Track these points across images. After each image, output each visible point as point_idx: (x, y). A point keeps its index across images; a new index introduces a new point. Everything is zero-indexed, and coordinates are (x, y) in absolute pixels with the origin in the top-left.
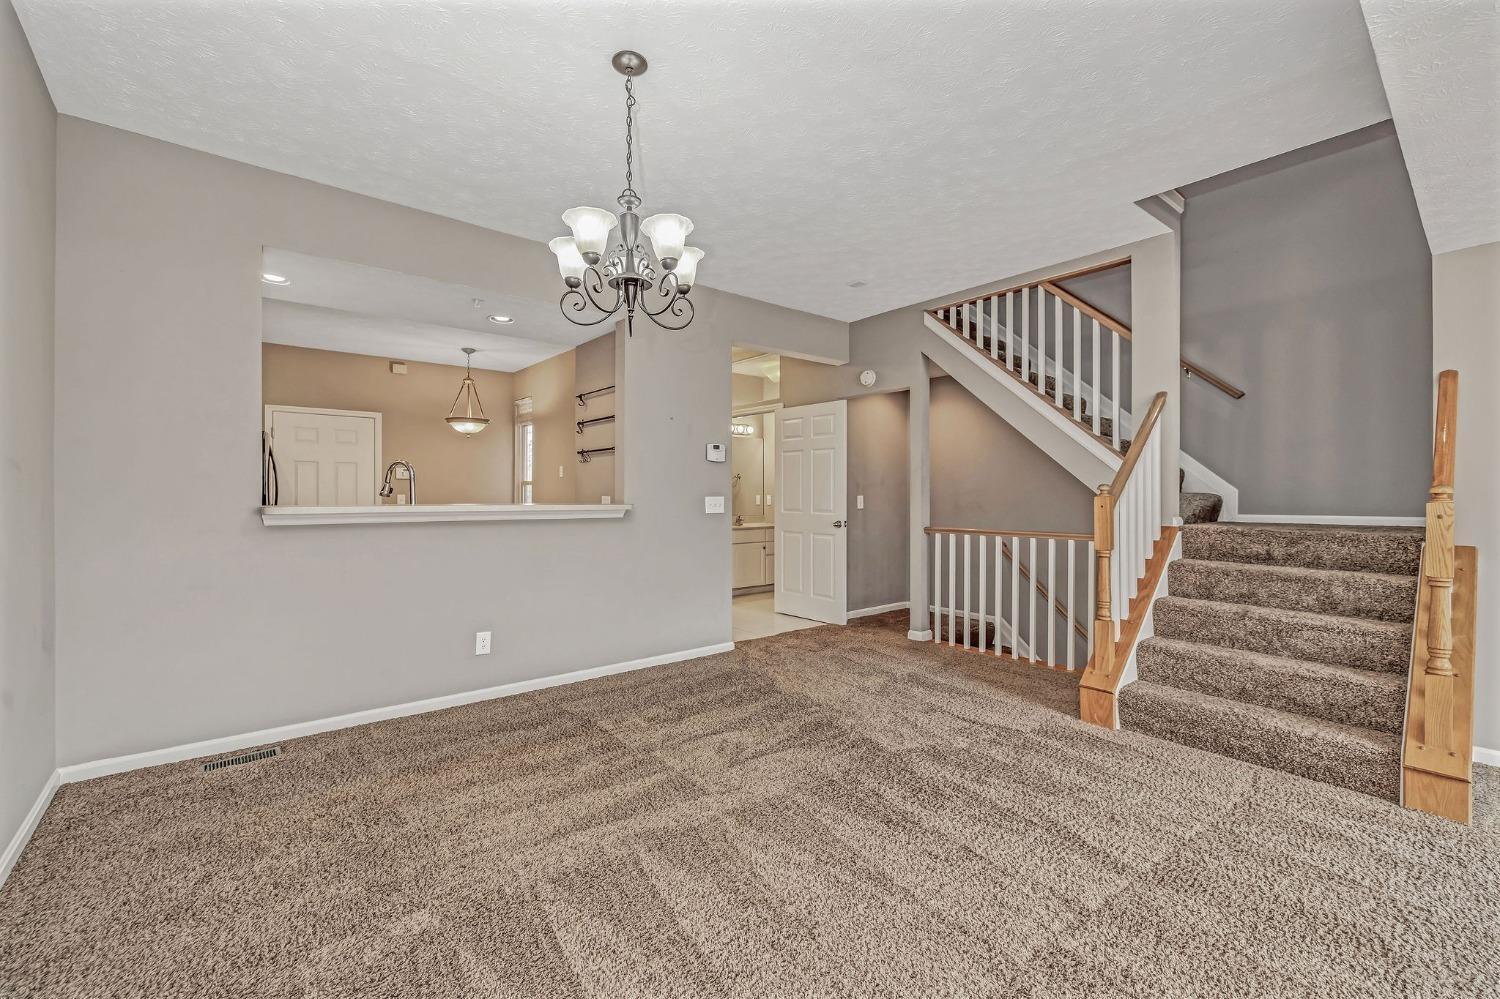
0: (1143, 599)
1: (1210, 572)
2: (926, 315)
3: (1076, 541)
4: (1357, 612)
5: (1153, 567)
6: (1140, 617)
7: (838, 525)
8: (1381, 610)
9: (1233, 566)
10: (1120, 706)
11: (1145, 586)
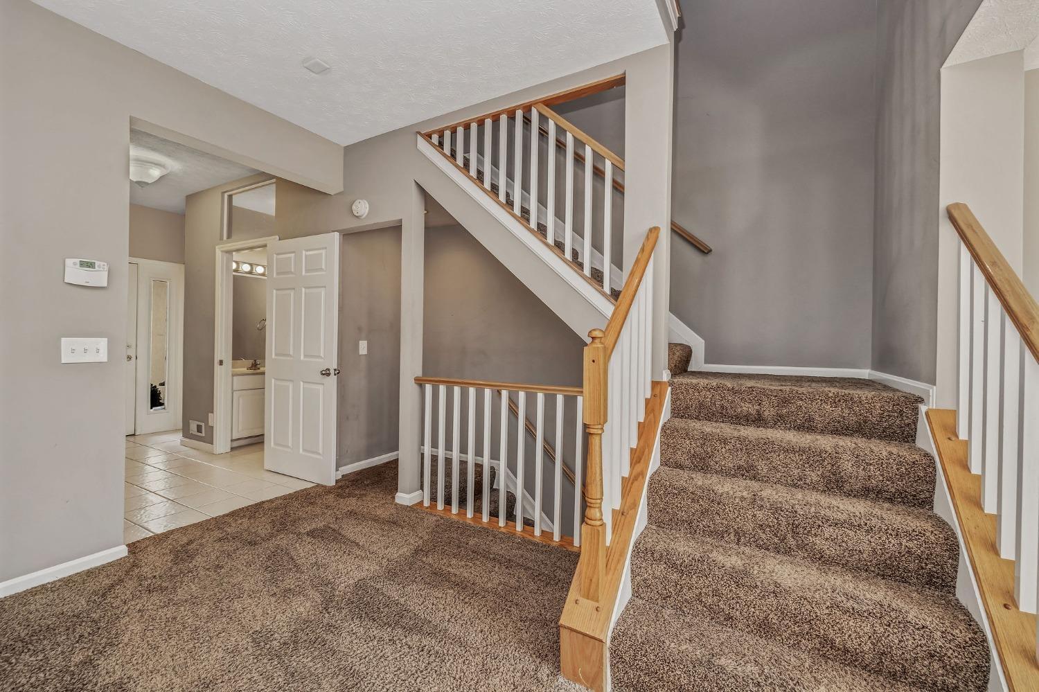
0: (636, 479)
1: (705, 438)
2: (420, 138)
3: (565, 396)
4: (866, 493)
5: (644, 430)
6: (635, 506)
7: (326, 373)
8: (893, 490)
9: (727, 430)
10: (612, 657)
11: (638, 457)
